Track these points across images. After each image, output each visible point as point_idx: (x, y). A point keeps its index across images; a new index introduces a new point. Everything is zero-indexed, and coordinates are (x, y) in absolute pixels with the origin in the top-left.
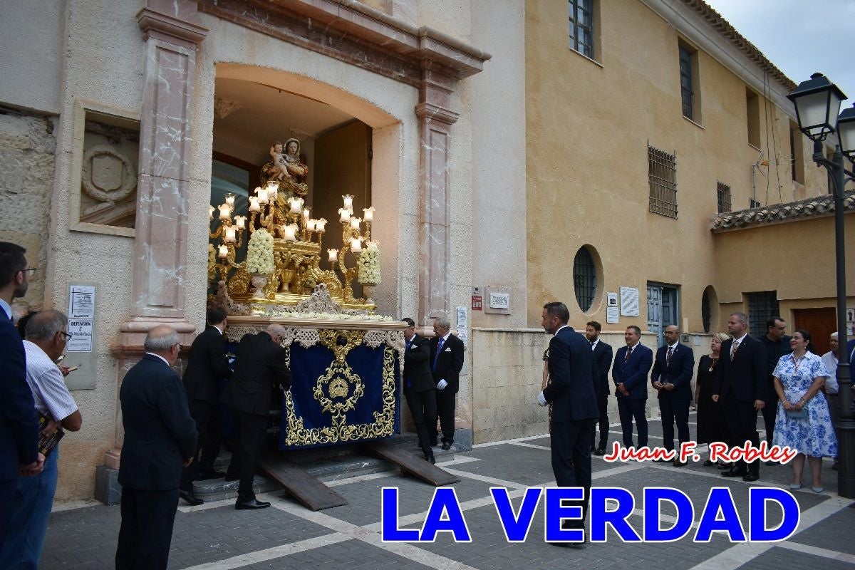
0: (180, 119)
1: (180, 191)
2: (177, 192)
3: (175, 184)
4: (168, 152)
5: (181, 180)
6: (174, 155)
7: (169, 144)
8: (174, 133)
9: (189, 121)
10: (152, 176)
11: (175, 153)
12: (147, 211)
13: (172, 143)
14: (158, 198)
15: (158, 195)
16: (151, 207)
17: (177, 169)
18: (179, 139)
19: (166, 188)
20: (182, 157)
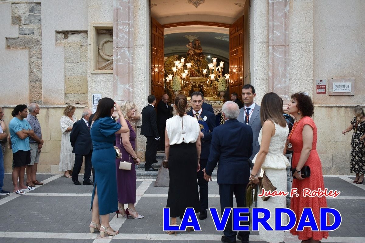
0: (127, 22)
1: (129, 52)
2: (127, 53)
3: (126, 49)
4: (123, 36)
5: (129, 47)
6: (125, 38)
7: (123, 33)
8: (125, 28)
9: (131, 21)
10: (117, 48)
11: (126, 36)
12: (116, 63)
13: (124, 33)
14: (120, 57)
15: (120, 55)
16: (117, 60)
17: (127, 43)
18: (127, 30)
19: (123, 52)
20: (129, 37)
